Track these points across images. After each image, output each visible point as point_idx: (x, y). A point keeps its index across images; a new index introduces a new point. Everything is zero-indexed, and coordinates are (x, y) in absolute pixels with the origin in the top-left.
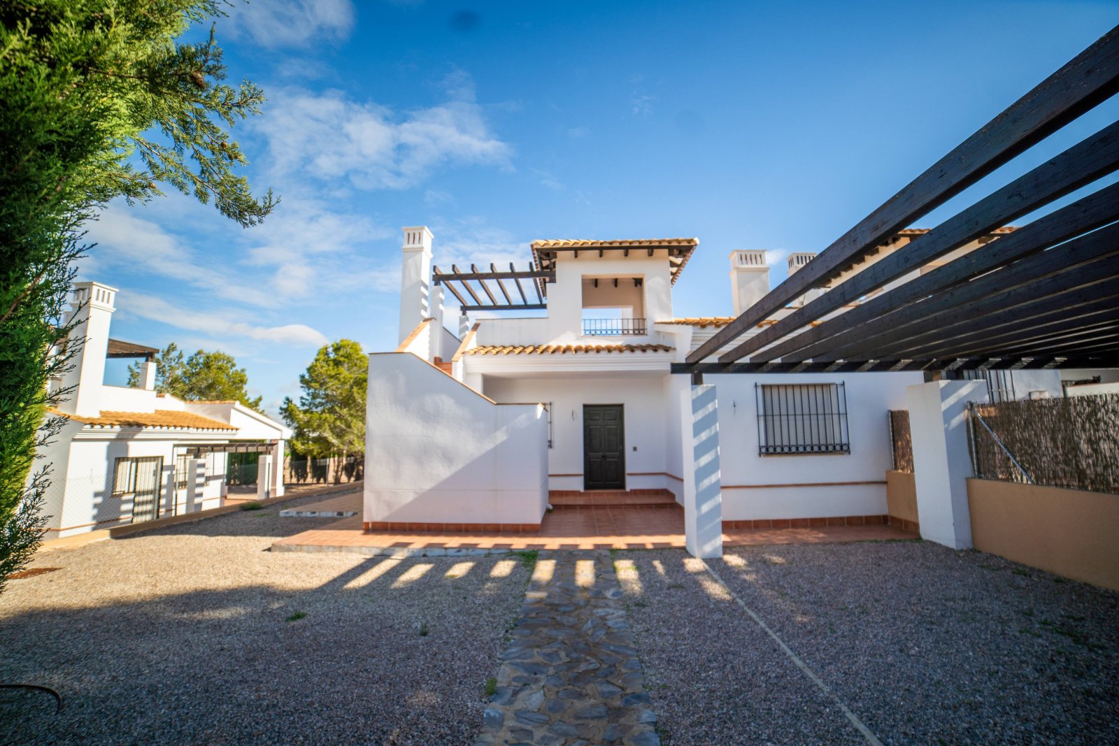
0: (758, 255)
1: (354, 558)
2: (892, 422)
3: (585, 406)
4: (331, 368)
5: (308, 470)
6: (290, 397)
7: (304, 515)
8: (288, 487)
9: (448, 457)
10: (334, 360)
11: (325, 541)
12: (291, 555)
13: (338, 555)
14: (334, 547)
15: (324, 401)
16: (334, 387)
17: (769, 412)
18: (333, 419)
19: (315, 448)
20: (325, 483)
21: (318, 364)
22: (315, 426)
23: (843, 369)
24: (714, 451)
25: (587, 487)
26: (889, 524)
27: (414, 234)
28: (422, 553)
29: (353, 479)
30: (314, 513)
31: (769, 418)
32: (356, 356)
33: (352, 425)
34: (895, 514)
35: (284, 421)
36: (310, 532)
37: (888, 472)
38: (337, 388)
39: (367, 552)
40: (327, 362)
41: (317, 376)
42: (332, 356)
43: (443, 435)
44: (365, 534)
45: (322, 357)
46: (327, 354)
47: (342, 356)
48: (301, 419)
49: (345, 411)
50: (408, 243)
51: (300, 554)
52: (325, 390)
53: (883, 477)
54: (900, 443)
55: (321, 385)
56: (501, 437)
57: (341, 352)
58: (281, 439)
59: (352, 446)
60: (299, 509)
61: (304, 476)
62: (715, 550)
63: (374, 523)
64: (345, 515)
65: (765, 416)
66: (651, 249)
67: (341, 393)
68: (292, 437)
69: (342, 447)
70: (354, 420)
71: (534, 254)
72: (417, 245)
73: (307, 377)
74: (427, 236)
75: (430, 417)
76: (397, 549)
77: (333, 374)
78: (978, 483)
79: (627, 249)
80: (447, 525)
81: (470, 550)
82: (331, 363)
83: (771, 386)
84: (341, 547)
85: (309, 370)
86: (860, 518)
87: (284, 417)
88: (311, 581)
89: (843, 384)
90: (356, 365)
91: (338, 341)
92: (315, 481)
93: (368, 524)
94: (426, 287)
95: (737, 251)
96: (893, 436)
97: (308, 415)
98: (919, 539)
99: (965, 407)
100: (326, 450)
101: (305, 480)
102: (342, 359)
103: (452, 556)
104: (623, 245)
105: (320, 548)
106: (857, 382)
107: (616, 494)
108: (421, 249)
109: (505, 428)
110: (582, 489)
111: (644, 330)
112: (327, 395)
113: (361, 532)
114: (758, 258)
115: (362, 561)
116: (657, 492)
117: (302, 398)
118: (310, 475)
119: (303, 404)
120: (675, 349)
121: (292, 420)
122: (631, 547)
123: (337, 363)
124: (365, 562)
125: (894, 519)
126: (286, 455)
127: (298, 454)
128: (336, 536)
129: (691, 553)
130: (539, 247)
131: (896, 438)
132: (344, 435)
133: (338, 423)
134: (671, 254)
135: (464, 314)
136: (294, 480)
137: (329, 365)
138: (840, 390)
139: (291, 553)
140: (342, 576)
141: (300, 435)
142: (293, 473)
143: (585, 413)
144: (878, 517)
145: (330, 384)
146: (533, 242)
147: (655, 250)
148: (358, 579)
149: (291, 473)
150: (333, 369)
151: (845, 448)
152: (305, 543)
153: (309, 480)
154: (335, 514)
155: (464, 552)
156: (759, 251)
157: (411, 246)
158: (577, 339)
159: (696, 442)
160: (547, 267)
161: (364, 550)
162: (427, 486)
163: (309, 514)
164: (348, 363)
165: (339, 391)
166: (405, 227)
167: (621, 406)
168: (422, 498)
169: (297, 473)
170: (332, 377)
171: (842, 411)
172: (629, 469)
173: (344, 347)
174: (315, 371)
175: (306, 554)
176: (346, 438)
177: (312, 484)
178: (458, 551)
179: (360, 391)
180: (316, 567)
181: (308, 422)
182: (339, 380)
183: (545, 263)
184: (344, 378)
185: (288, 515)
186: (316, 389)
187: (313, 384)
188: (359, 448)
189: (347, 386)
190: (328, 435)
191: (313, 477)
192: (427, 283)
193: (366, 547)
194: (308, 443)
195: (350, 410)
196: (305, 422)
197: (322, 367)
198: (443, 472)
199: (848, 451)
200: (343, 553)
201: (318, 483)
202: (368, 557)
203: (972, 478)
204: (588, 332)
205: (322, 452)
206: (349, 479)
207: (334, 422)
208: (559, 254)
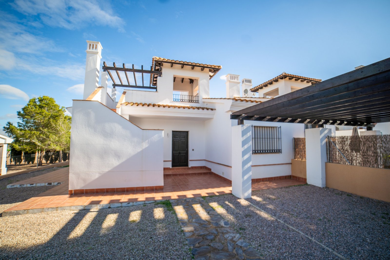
0: (237, 76)
1: (67, 213)
2: (295, 142)
3: (173, 131)
4: (37, 109)
5: (22, 158)
6: (11, 122)
7: (25, 186)
8: (9, 167)
9: (117, 155)
10: (39, 106)
11: (45, 204)
12: (20, 217)
13: (55, 213)
14: (52, 208)
15: (33, 125)
16: (39, 119)
17: (256, 137)
18: (38, 134)
19: (28, 148)
20: (33, 164)
21: (29, 106)
22: (27, 137)
23: (280, 121)
24: (249, 153)
25: (173, 166)
26: (292, 178)
27: (93, 45)
28: (108, 206)
29: (49, 162)
30: (33, 184)
31: (256, 139)
32: (52, 105)
33: (50, 136)
34: (294, 175)
35: (7, 134)
36: (33, 199)
37: (292, 160)
38: (41, 119)
39: (75, 209)
40: (35, 106)
41: (29, 112)
42: (38, 103)
43: (115, 144)
44: (70, 197)
45: (32, 103)
46: (35, 102)
47: (44, 104)
48: (18, 133)
49: (46, 130)
50: (90, 49)
51: (28, 216)
52: (34, 119)
53: (290, 162)
54: (297, 150)
55: (31, 117)
56: (145, 145)
57: (44, 102)
58: (5, 144)
59: (49, 147)
60: (21, 182)
61: (20, 160)
62: (249, 195)
63: (75, 191)
64: (53, 184)
65: (255, 138)
66: (203, 68)
67: (43, 122)
68: (12, 142)
69: (44, 147)
70: (51, 134)
71: (153, 63)
72: (94, 50)
73: (22, 112)
74: (100, 47)
75: (108, 135)
76: (93, 205)
77: (39, 112)
78: (330, 164)
79: (193, 66)
80: (117, 189)
81: (135, 203)
82: (38, 107)
83: (257, 127)
84: (57, 207)
85: (23, 109)
86: (283, 177)
87: (7, 132)
88: (40, 237)
89: (280, 127)
90: (52, 109)
91: (42, 97)
92: (26, 163)
93: (71, 191)
94: (98, 72)
95: (230, 74)
96: (295, 147)
97: (23, 132)
98: (307, 184)
99: (326, 137)
100: (34, 148)
101: (20, 163)
102: (44, 105)
103: (125, 207)
104: (193, 64)
105: (42, 210)
106: (285, 126)
107: (185, 169)
108: (97, 53)
109: (147, 141)
110: (171, 167)
111: (198, 101)
112: (35, 122)
113: (68, 196)
114: (237, 78)
115: (73, 215)
116: (201, 168)
117: (18, 123)
118: (23, 160)
119: (20, 126)
120: (215, 109)
121: (12, 133)
122: (210, 195)
123: (41, 107)
124: (75, 216)
125: (294, 177)
126: (8, 151)
127: (16, 151)
128: (52, 200)
129: (238, 197)
130: (156, 60)
131: (296, 147)
132: (45, 141)
133: (42, 135)
134: (210, 71)
135: (114, 88)
136: (13, 163)
137: (36, 108)
138: (280, 129)
139: (20, 216)
140: (63, 229)
141: (17, 141)
142: (12, 160)
143: (173, 135)
144: (288, 176)
145: (37, 117)
146: (154, 57)
147: (205, 68)
148: (75, 230)
149: (11, 159)
150: (39, 110)
151: (280, 151)
152: (30, 208)
153: (23, 162)
154: (46, 184)
155: (131, 204)
156: (237, 75)
157: (91, 50)
158: (170, 102)
159: (243, 149)
160: (158, 70)
161: (72, 208)
162: (106, 170)
163: (29, 185)
164: (48, 107)
165: (42, 121)
166: (88, 41)
167: (187, 132)
168: (104, 176)
169: (15, 159)
170: (38, 113)
171: (280, 137)
172: (190, 158)
173: (45, 99)
174: (27, 110)
175: (33, 216)
176: (46, 143)
177: (25, 164)
178: (128, 204)
179: (54, 121)
180: (41, 225)
181: (23, 135)
182: (43, 115)
183: (157, 68)
184: (45, 114)
185: (13, 187)
186: (28, 119)
187: (26, 116)
188: (54, 147)
189: (47, 119)
190: (35, 141)
191: (25, 161)
192: (99, 70)
193: (74, 206)
194: (23, 145)
195: (49, 129)
196: (21, 135)
197: (32, 108)
198: (115, 162)
199: (281, 152)
200: (59, 211)
201: (28, 163)
202: (76, 212)
203: (327, 162)
204: (175, 100)
205: (31, 150)
206: (47, 161)
207: (39, 135)
208: (165, 64)
